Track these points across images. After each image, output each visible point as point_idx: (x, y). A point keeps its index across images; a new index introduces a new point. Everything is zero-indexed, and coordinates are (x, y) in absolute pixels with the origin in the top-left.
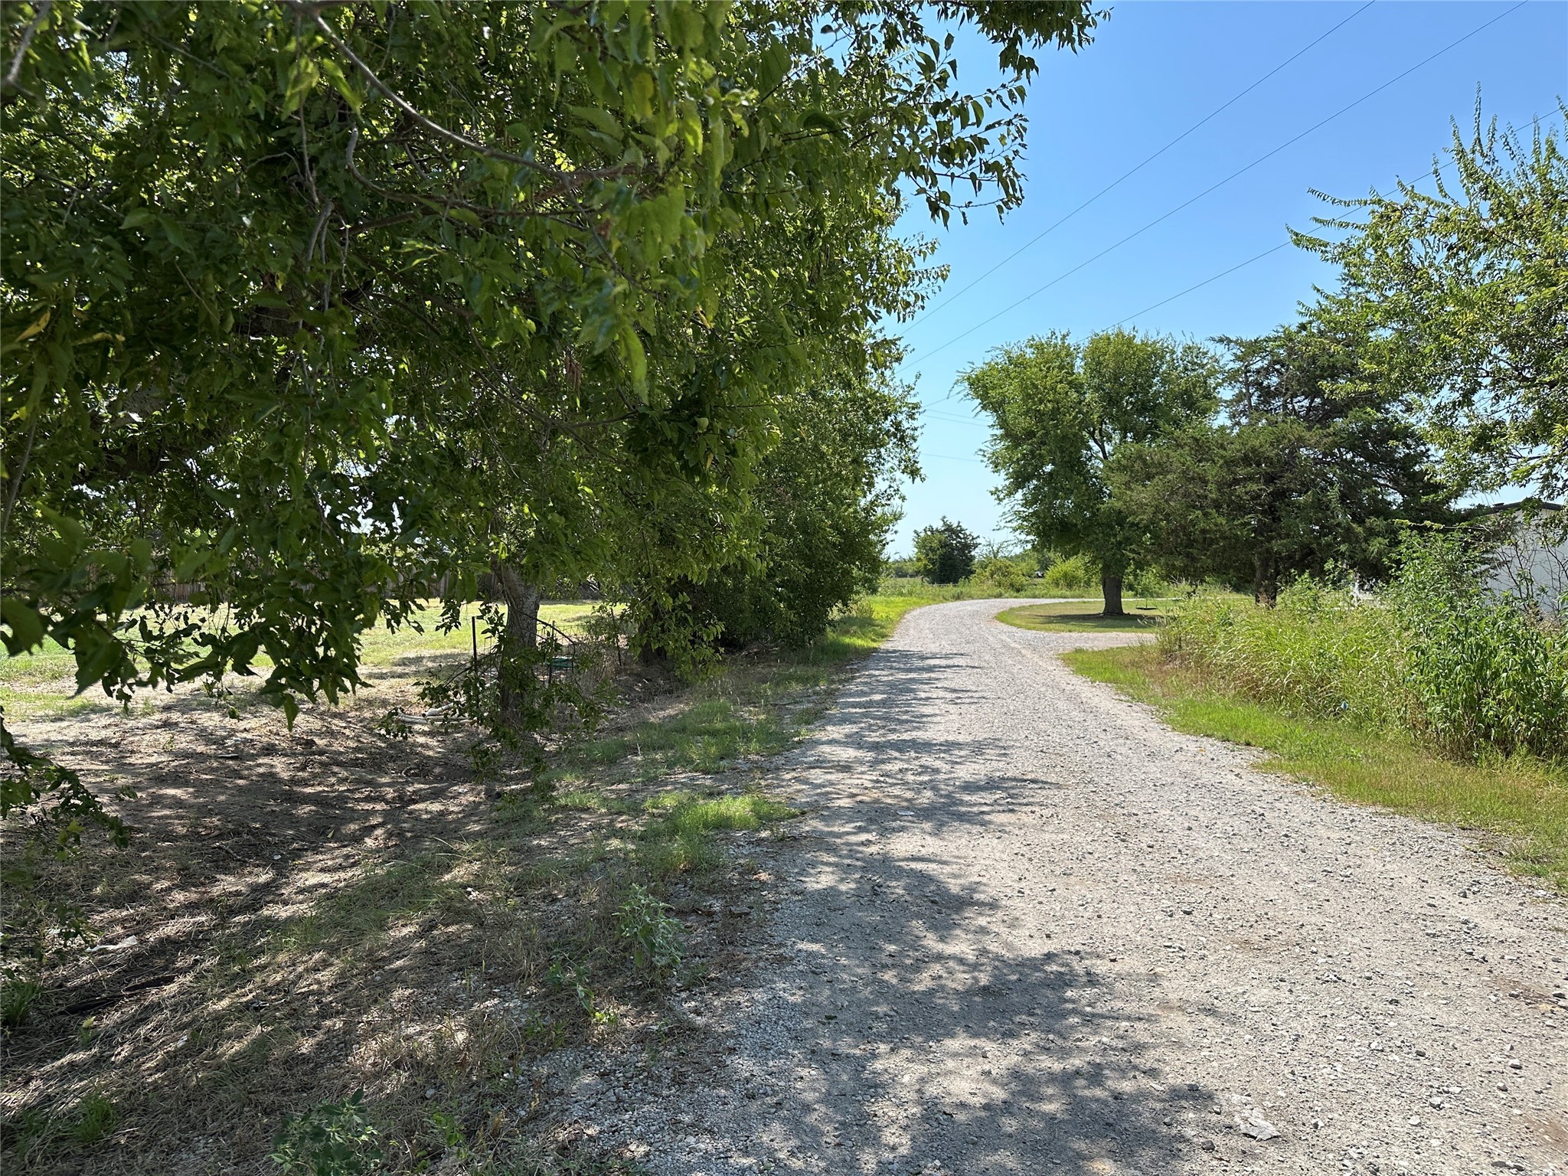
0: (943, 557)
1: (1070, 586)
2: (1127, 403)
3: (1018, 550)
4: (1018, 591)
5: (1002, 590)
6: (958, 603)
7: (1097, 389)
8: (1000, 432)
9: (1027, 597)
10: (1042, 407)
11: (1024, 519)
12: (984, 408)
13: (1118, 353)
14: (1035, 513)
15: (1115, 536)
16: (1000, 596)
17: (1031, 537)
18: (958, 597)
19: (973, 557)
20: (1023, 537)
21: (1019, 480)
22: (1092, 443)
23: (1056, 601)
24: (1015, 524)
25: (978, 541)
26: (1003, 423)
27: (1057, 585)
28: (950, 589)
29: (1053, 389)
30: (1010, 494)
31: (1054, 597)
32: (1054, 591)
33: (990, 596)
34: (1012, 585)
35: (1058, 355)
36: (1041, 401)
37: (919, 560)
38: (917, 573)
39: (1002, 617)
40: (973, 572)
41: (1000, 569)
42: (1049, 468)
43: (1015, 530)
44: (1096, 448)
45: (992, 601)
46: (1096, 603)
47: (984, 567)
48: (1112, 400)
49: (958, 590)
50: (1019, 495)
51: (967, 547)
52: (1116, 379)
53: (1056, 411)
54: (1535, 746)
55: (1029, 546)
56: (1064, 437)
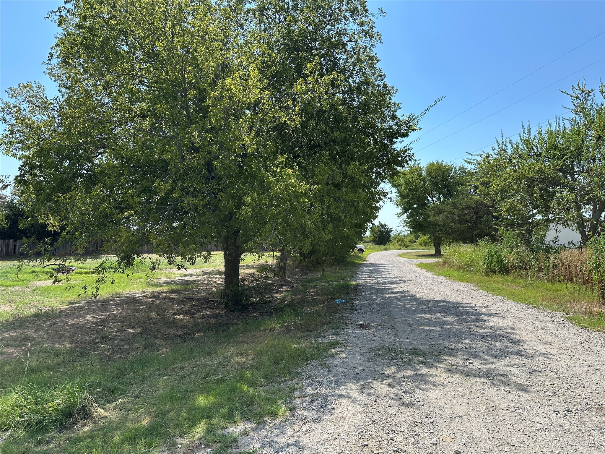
0: (379, 236)
1: (425, 245)
2: (440, 185)
3: (406, 234)
4: (407, 247)
5: (401, 247)
6: (386, 251)
7: (430, 180)
8: (398, 195)
9: (410, 249)
10: (411, 187)
11: (407, 223)
12: (393, 187)
13: (437, 169)
14: (410, 221)
15: (437, 228)
16: (400, 249)
17: (409, 229)
18: (385, 250)
19: (391, 235)
20: (407, 229)
21: (405, 210)
22: (429, 198)
23: (420, 250)
24: (404, 225)
25: (392, 229)
26: (399, 191)
27: (421, 245)
28: (382, 247)
29: (415, 182)
30: (402, 215)
31: (420, 249)
32: (420, 247)
33: (397, 249)
34: (404, 245)
35: (417, 170)
36: (411, 186)
37: (371, 236)
38: (371, 241)
39: (400, 255)
40: (391, 241)
41: (400, 240)
42: (415, 206)
43: (404, 227)
44: (430, 199)
45: (398, 251)
46: (433, 251)
47: (394, 238)
48: (435, 184)
49: (386, 247)
50: (405, 215)
51: (388, 232)
52: (436, 177)
53: (416, 188)
54: (500, 273)
55: (409, 232)
56: (419, 197)
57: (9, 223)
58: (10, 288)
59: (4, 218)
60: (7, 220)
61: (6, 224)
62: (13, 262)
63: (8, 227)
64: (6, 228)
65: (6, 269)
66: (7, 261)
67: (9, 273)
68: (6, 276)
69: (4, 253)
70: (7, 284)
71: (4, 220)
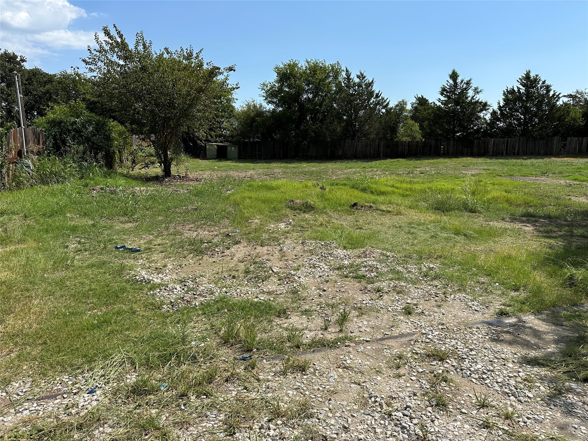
57: (585, 120)
58: (584, 183)
59: (581, 115)
60: (584, 117)
61: (582, 122)
62: (585, 159)
63: (584, 125)
64: (582, 126)
65: (579, 166)
66: (579, 159)
67: (583, 169)
68: (580, 172)
69: (577, 151)
70: (582, 179)
71: (581, 118)
